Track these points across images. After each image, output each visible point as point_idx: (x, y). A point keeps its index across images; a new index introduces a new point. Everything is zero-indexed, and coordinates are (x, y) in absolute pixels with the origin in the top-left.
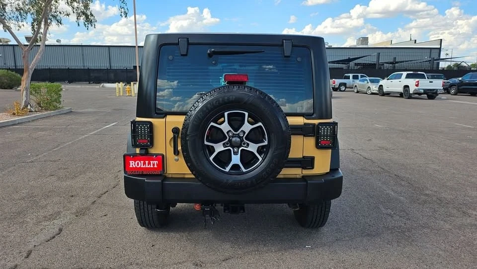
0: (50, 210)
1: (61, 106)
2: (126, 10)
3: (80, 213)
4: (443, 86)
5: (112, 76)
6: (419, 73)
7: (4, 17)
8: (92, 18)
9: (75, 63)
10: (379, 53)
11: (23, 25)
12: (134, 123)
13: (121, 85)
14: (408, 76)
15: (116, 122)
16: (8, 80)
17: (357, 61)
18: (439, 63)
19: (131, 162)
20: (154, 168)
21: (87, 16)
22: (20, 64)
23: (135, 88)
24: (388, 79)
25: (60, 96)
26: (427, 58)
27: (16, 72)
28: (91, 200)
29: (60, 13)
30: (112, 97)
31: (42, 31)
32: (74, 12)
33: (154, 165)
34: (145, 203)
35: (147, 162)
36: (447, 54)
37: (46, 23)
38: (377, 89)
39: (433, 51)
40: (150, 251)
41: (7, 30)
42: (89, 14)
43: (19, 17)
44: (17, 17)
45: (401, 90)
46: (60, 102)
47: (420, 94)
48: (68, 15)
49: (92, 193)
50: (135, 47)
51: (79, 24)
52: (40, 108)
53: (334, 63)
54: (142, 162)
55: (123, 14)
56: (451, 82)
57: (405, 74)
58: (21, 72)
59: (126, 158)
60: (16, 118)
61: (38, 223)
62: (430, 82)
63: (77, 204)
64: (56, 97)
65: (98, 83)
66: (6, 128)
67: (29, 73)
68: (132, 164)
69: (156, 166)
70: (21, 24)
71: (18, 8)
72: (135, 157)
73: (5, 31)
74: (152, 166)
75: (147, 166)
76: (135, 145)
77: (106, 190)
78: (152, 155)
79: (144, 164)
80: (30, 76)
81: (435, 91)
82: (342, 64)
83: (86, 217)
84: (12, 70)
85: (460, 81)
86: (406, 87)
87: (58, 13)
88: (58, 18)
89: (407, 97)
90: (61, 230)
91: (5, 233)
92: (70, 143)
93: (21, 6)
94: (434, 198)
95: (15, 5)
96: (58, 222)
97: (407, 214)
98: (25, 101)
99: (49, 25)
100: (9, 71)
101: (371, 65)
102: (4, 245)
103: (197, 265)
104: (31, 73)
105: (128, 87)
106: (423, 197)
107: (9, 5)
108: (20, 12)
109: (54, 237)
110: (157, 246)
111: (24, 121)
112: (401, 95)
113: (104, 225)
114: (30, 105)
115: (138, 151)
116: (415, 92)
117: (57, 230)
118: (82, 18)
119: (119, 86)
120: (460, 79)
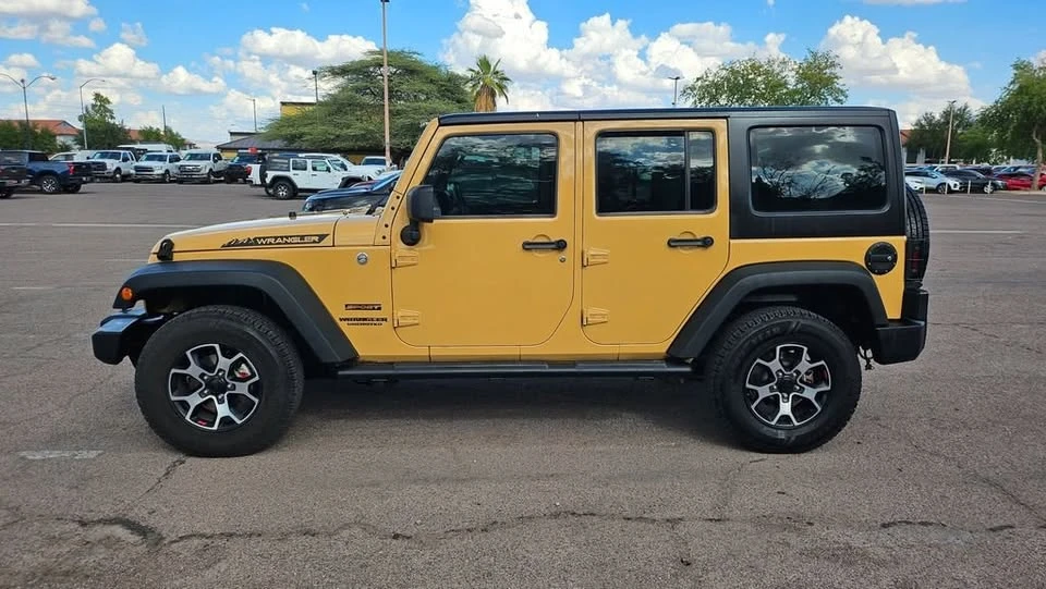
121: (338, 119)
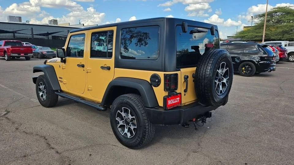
10: (69, 30)
19: (169, 101)
20: (178, 102)
33: (178, 100)
35: (175, 99)
53: (41, 35)
54: (173, 100)
72: (170, 98)
75: (175, 102)
121: (257, 31)
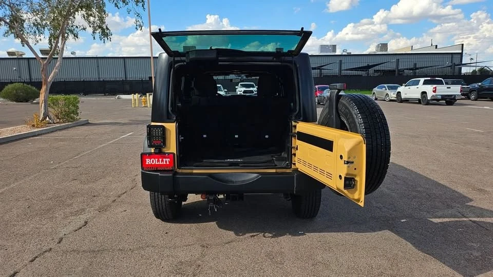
0: (75, 207)
1: (78, 117)
2: (141, 23)
3: (102, 210)
4: (461, 91)
5: (127, 87)
6: (437, 79)
7: (22, 32)
8: (108, 31)
9: (90, 75)
10: (398, 59)
11: (41, 40)
12: (149, 127)
13: (137, 96)
14: (426, 83)
15: (132, 132)
16: (23, 93)
17: (377, 68)
18: (461, 68)
19: (147, 160)
20: (166, 165)
21: (103, 30)
22: (35, 77)
23: (150, 98)
24: (405, 86)
25: (77, 108)
26: (448, 63)
27: (31, 85)
28: (112, 199)
29: (77, 27)
30: (128, 108)
31: (59, 45)
32: (90, 26)
33: (166, 162)
34: (159, 194)
35: (160, 160)
36: (472, 59)
37: (63, 37)
38: (395, 96)
39: (454, 56)
40: (164, 237)
41: (25, 45)
42: (105, 28)
43: (37, 32)
44: (35, 32)
45: (419, 96)
46: (78, 114)
47: (438, 100)
48: (84, 29)
49: (112, 193)
50: (150, 57)
51: (94, 38)
52: (58, 120)
53: (353, 70)
54: (156, 160)
55: (138, 27)
56: (471, 88)
57: (422, 80)
58: (39, 85)
59: (143, 156)
60: (36, 130)
61: (66, 217)
62: (448, 88)
63: (98, 203)
64: (73, 108)
65: (114, 95)
66: (28, 139)
67: (47, 87)
68: (148, 161)
69: (168, 163)
70: (38, 38)
71: (36, 24)
72: (150, 155)
73: (23, 46)
74: (165, 163)
75: (160, 163)
76: (150, 146)
77: (124, 191)
78: (165, 153)
79: (158, 161)
80: (49, 89)
81: (453, 97)
82: (361, 71)
83: (107, 213)
84: (28, 83)
85: (480, 86)
86: (424, 93)
87: (75, 27)
88: (75, 32)
89: (425, 103)
90: (86, 223)
91: (38, 226)
92: (89, 151)
93: (39, 21)
94: (424, 194)
95: (32, 21)
96: (83, 217)
97: (395, 207)
98: (44, 114)
99: (66, 40)
100: (25, 84)
101: (390, 71)
102: (38, 234)
103: (204, 247)
104: (49, 86)
105: (144, 98)
106: (414, 193)
107: (27, 20)
108: (38, 28)
109: (81, 228)
110: (170, 233)
111: (44, 132)
112: (419, 102)
113: (124, 218)
114: (49, 117)
115: (153, 150)
116: (433, 98)
117: (83, 222)
118: (98, 32)
119: (135, 98)
120: (480, 84)
